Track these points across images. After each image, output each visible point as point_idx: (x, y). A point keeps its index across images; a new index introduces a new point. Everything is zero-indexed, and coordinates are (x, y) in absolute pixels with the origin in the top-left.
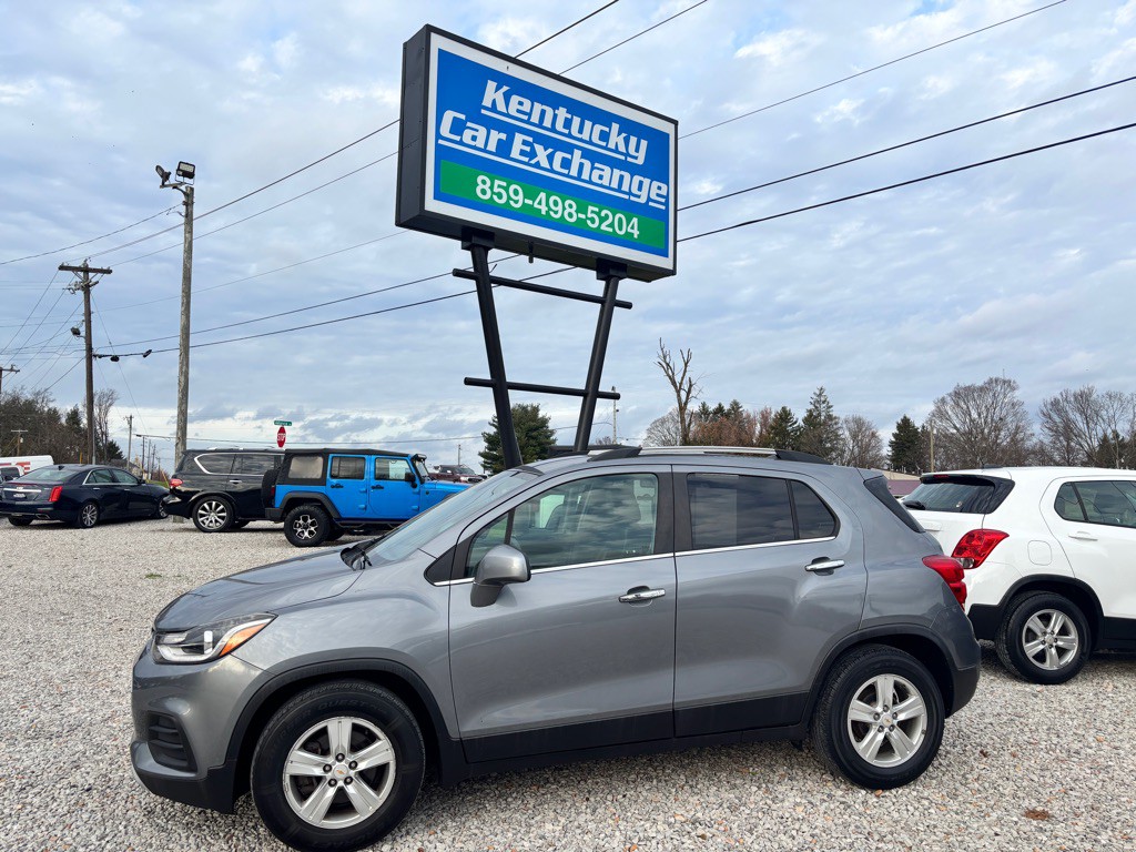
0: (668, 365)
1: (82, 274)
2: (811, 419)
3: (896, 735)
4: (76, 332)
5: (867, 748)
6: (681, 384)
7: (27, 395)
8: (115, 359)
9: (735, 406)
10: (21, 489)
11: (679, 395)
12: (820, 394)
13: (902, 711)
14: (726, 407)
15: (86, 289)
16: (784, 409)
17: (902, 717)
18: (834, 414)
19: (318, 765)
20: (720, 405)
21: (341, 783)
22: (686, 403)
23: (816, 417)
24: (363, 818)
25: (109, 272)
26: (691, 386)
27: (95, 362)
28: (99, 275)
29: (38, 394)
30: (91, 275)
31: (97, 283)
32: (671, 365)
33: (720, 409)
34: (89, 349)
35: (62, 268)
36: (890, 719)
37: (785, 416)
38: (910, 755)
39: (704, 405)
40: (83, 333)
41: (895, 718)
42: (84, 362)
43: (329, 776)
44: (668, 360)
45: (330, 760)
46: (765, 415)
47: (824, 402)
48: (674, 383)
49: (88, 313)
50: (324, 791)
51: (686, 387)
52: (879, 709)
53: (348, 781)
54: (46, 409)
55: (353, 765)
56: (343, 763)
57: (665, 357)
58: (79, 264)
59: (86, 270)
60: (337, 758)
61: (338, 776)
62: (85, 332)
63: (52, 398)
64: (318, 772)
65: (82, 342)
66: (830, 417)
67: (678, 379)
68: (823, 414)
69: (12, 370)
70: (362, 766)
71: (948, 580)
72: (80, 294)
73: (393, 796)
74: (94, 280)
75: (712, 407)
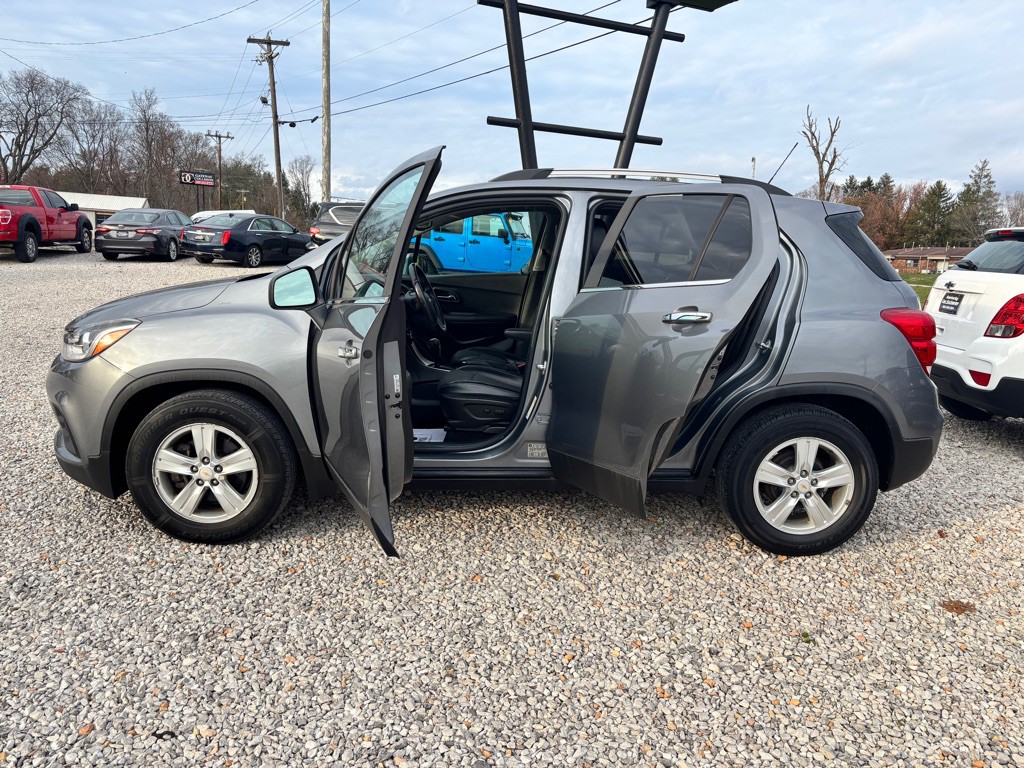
0: (813, 134)
1: (265, 46)
2: (968, 195)
3: (813, 504)
4: (264, 101)
5: (775, 514)
6: (824, 155)
7: (247, 161)
8: (293, 125)
9: (886, 180)
10: (199, 232)
11: (821, 167)
12: (982, 169)
13: (823, 478)
14: (876, 181)
15: (270, 59)
16: (939, 183)
17: (823, 484)
18: (994, 190)
19: (185, 465)
20: (869, 178)
21: (207, 484)
22: (827, 176)
23: (974, 193)
24: (229, 518)
25: (287, 44)
26: (835, 157)
27: (280, 127)
28: (280, 47)
29: (255, 159)
30: (273, 47)
31: (278, 54)
32: (816, 134)
33: (869, 183)
34: (276, 116)
35: (250, 40)
36: (808, 485)
37: (939, 191)
38: (827, 524)
39: (852, 178)
40: (270, 102)
41: (813, 484)
42: (272, 129)
43: (195, 476)
44: (813, 130)
45: (196, 462)
46: (917, 191)
47: (986, 176)
48: (817, 153)
49: (273, 83)
50: (192, 489)
51: (829, 158)
52: (795, 474)
53: (214, 482)
54: (262, 173)
55: (218, 469)
56: (209, 466)
57: (811, 126)
58: (263, 37)
59: (269, 42)
60: (203, 461)
61: (203, 477)
62: (270, 100)
63: (265, 163)
64: (186, 471)
65: (269, 109)
66: (989, 194)
67: (822, 150)
68: (983, 190)
69: (228, 137)
70: (227, 470)
71: (910, 338)
72: (266, 64)
73: (256, 501)
74: (275, 52)
75: (860, 180)
